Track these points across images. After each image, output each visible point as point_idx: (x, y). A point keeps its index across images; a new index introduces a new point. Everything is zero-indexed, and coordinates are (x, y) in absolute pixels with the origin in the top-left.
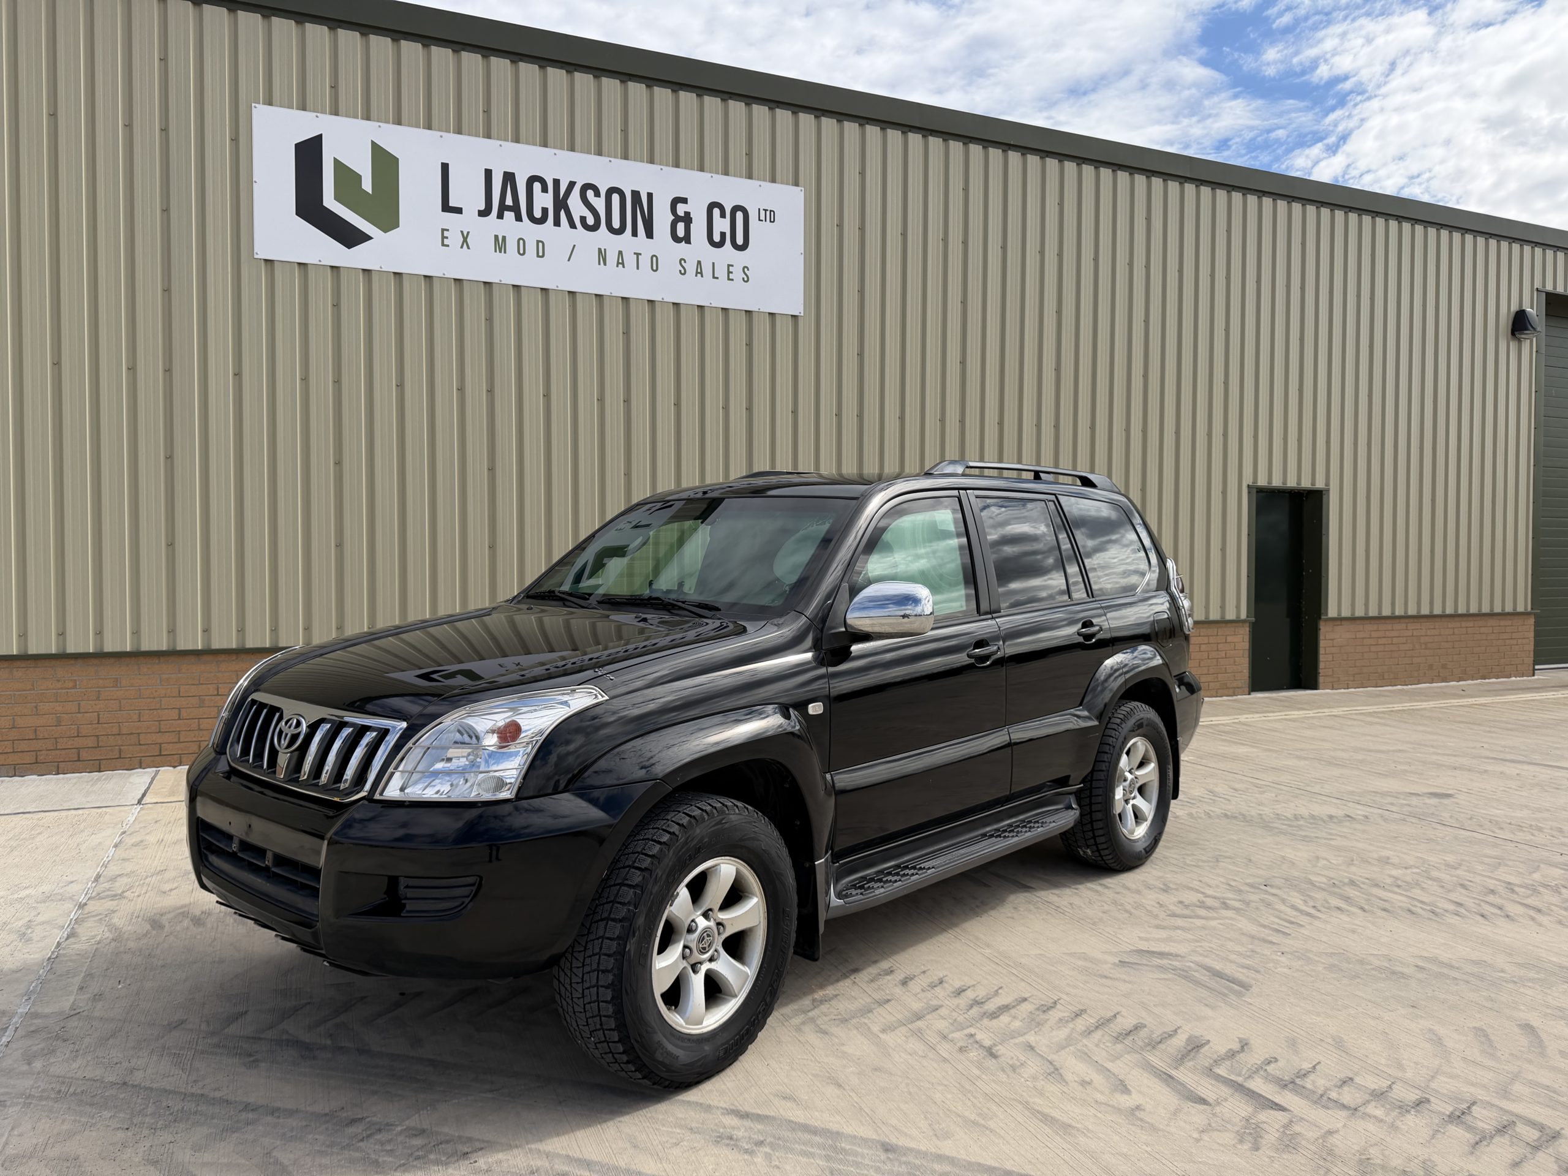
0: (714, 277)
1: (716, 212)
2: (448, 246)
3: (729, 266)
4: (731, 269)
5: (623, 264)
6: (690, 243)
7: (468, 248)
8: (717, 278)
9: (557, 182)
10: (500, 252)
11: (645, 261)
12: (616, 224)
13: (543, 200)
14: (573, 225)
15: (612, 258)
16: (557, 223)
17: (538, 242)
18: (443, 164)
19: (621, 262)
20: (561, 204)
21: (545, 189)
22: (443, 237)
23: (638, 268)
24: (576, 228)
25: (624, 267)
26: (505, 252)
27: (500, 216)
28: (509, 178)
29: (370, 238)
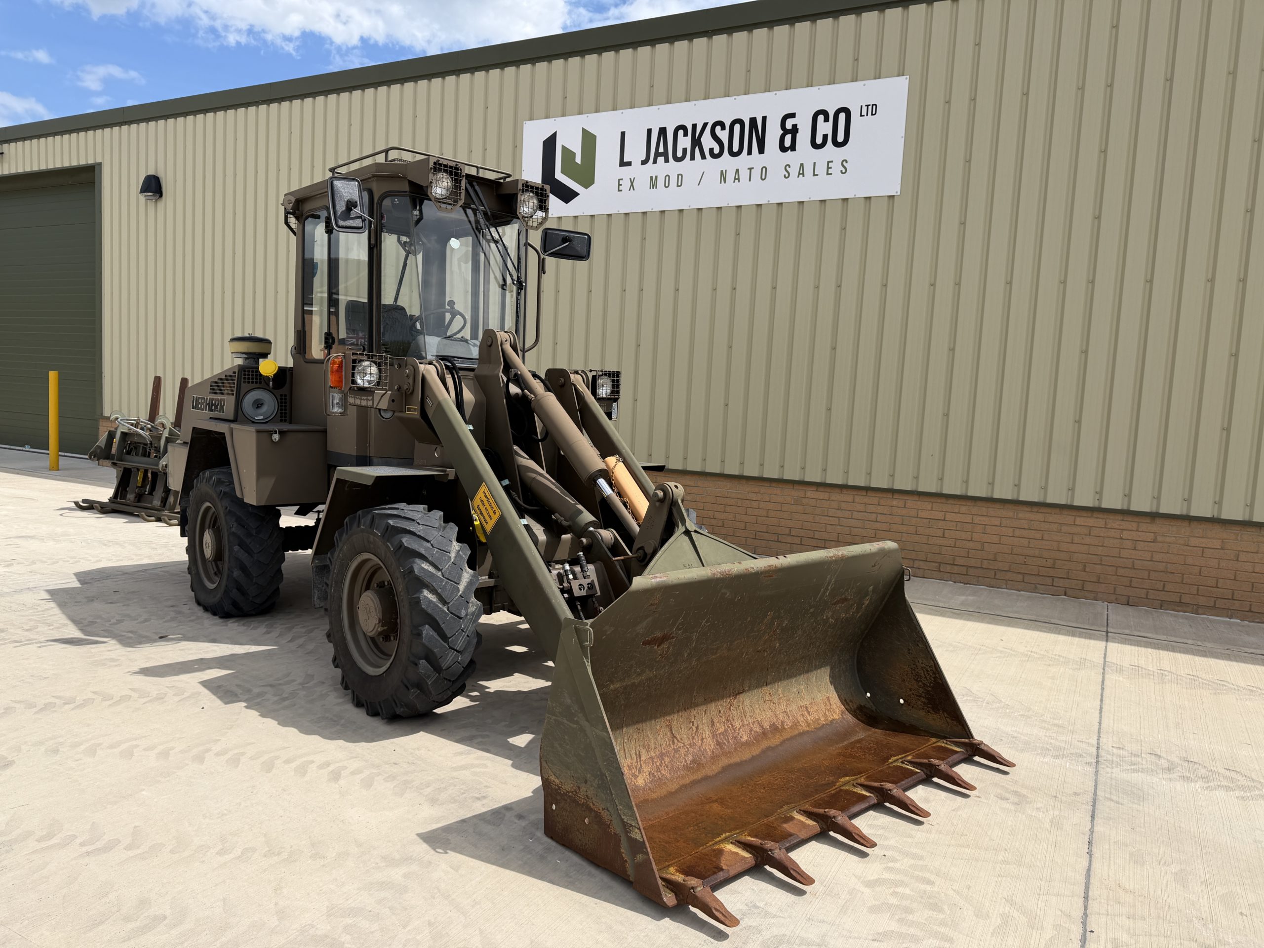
0: (814, 175)
1: (821, 118)
2: (621, 190)
3: (828, 162)
4: (830, 165)
5: (738, 179)
6: (795, 150)
7: (634, 189)
8: (817, 175)
9: (694, 126)
10: (653, 188)
11: (756, 174)
12: (736, 148)
13: (685, 142)
14: (703, 157)
15: (730, 176)
16: (692, 158)
17: (678, 175)
18: (622, 132)
19: (737, 179)
20: (696, 142)
21: (686, 134)
22: (619, 185)
23: (750, 180)
24: (706, 158)
25: (739, 181)
26: (656, 188)
27: (655, 162)
28: (663, 131)
29: (578, 194)
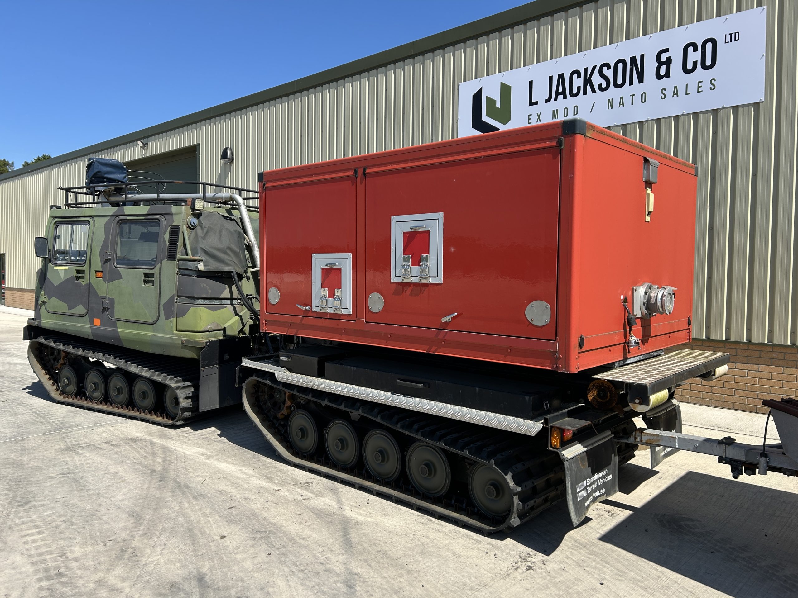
0: (687, 94)
1: (691, 49)
4: (700, 84)
5: (623, 104)
6: (670, 77)
8: (690, 94)
9: (586, 70)
11: (637, 99)
12: (619, 82)
13: (578, 82)
14: (594, 91)
15: (616, 103)
16: (585, 93)
18: (530, 82)
20: (588, 81)
21: (579, 77)
22: (529, 119)
23: (632, 104)
24: (596, 92)
25: (623, 106)
27: (556, 99)
28: (561, 77)
